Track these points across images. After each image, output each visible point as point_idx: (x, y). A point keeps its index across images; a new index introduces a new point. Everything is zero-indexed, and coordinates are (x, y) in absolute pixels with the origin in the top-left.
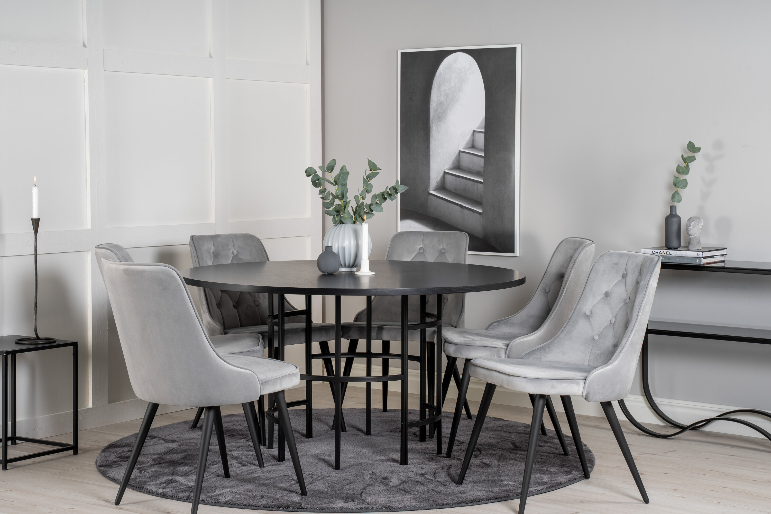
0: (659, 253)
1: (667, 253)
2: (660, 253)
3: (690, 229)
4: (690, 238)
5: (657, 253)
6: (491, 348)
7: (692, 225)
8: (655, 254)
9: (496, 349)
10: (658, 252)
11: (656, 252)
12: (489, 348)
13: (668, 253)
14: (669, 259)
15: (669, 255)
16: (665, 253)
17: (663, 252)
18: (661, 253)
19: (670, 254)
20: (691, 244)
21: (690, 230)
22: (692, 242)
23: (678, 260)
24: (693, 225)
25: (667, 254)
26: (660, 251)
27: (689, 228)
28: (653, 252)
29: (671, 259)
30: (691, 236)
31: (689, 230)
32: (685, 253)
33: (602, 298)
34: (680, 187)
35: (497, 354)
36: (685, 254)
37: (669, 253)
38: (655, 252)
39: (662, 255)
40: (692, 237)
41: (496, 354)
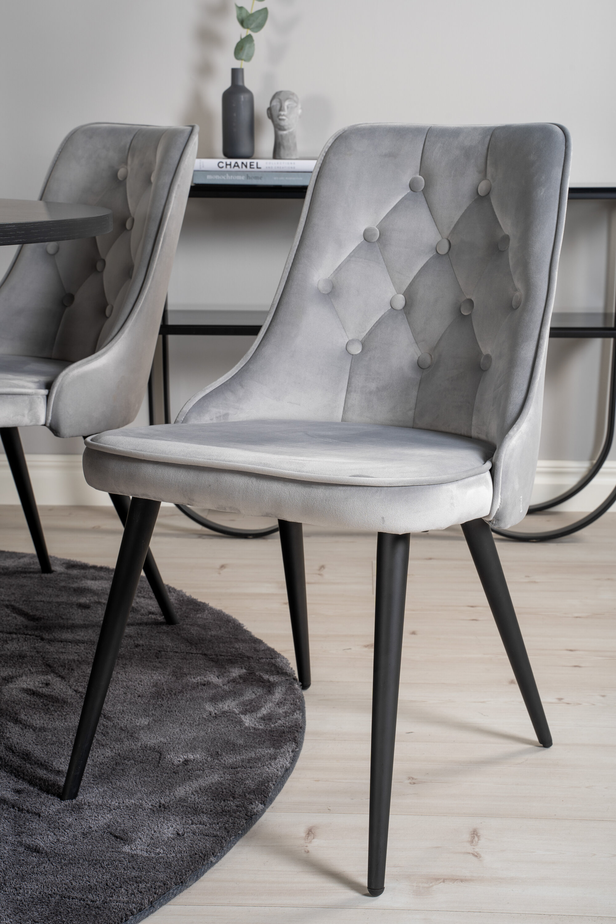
0: (233, 165)
1: (251, 165)
2: (236, 165)
3: (284, 115)
4: (281, 136)
5: (228, 167)
6: (14, 396)
7: (286, 108)
8: (224, 169)
10: (230, 165)
11: (227, 165)
12: (9, 396)
13: (253, 165)
14: (256, 178)
15: (256, 169)
16: (246, 166)
17: (243, 163)
18: (238, 166)
19: (257, 168)
20: (284, 147)
21: (284, 117)
23: (275, 178)
24: (288, 107)
25: (252, 167)
26: (236, 163)
27: (282, 113)
28: (221, 165)
29: (261, 178)
30: (284, 130)
31: (281, 117)
33: (359, 247)
34: (252, 26)
36: (290, 166)
37: (255, 166)
38: (224, 165)
39: (241, 169)
40: (285, 132)
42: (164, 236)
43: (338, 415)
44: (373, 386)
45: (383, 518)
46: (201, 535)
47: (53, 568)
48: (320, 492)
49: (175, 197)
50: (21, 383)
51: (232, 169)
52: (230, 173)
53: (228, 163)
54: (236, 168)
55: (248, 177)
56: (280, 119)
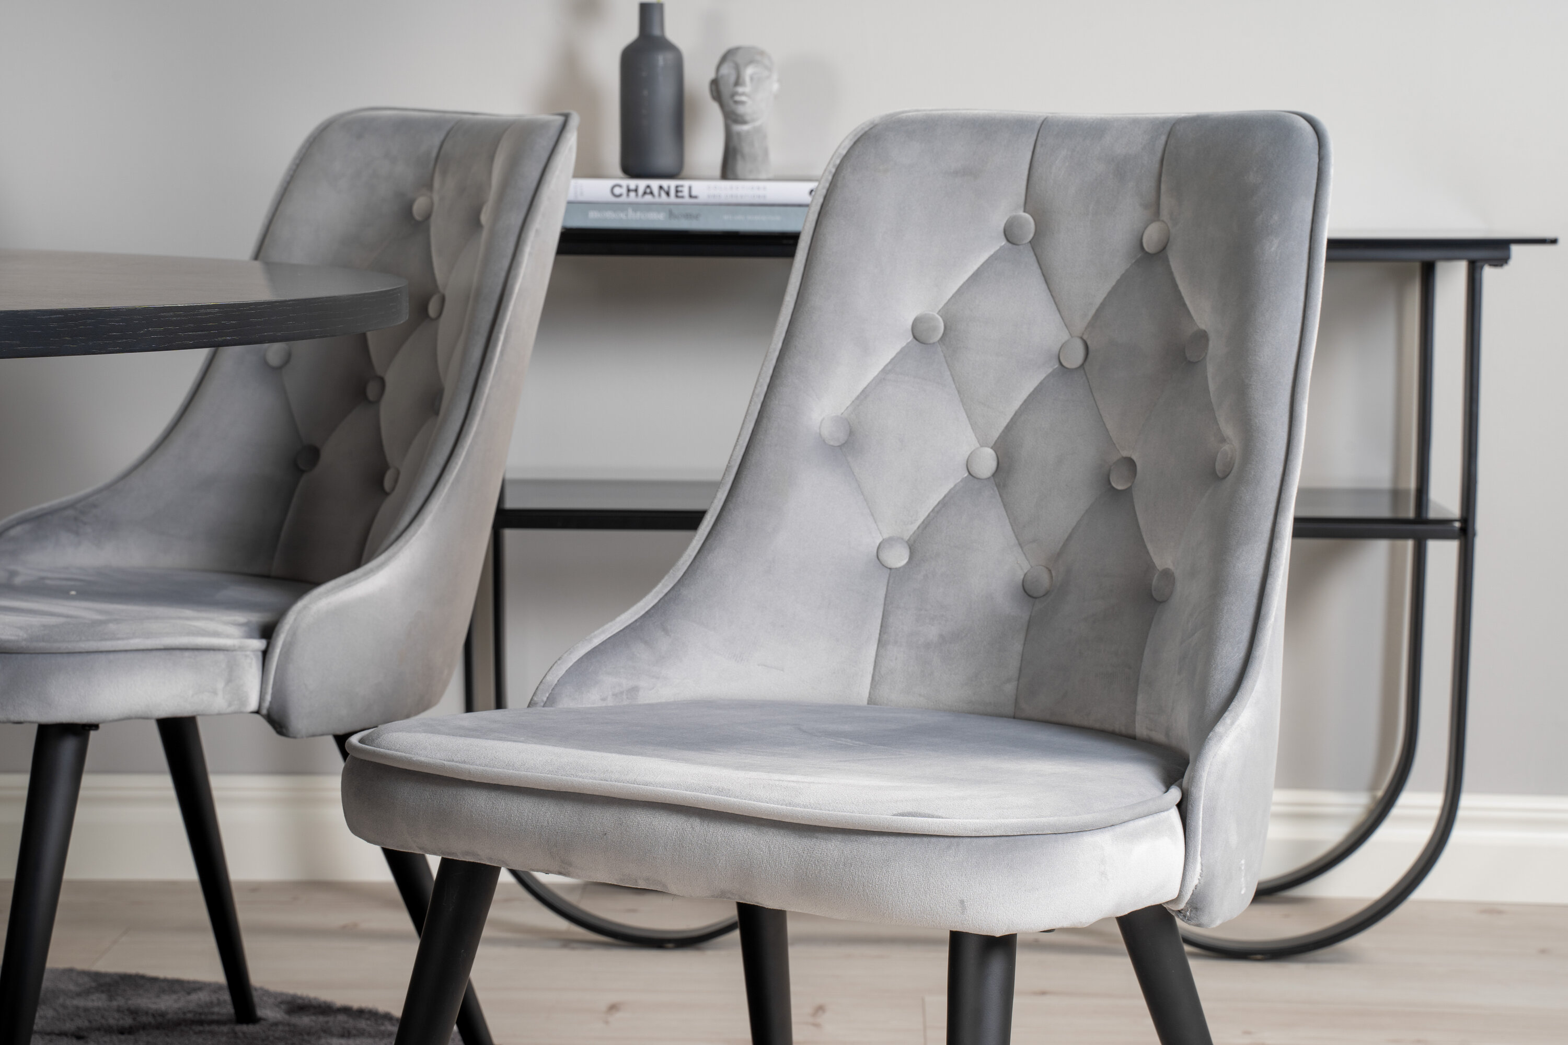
0: (641, 191)
1: (677, 191)
2: (648, 191)
3: (743, 94)
5: (632, 194)
6: (196, 653)
7: (747, 79)
8: (624, 199)
9: (221, 656)
10: (636, 190)
11: (629, 190)
12: (187, 654)
13: (681, 191)
14: (688, 216)
15: (687, 200)
16: (668, 194)
17: (661, 187)
18: (651, 193)
19: (691, 196)
20: (743, 156)
21: (743, 98)
22: (746, 149)
23: (726, 217)
24: (752, 79)
25: (680, 194)
26: (648, 187)
27: (740, 89)
28: (617, 191)
29: (697, 217)
30: (744, 122)
31: (738, 98)
32: (759, 188)
33: (903, 354)
35: (229, 681)
36: (756, 192)
37: (686, 193)
38: (624, 191)
39: (657, 200)
40: (747, 127)
41: (220, 685)
42: (507, 330)
43: (861, 691)
44: (932, 632)
45: (962, 902)
46: (567, 942)
47: (261, 1012)
48: (832, 847)
49: (530, 254)
50: (211, 626)
51: (640, 200)
52: (636, 206)
53: (632, 187)
54: (648, 198)
55: (671, 215)
56: (736, 102)
